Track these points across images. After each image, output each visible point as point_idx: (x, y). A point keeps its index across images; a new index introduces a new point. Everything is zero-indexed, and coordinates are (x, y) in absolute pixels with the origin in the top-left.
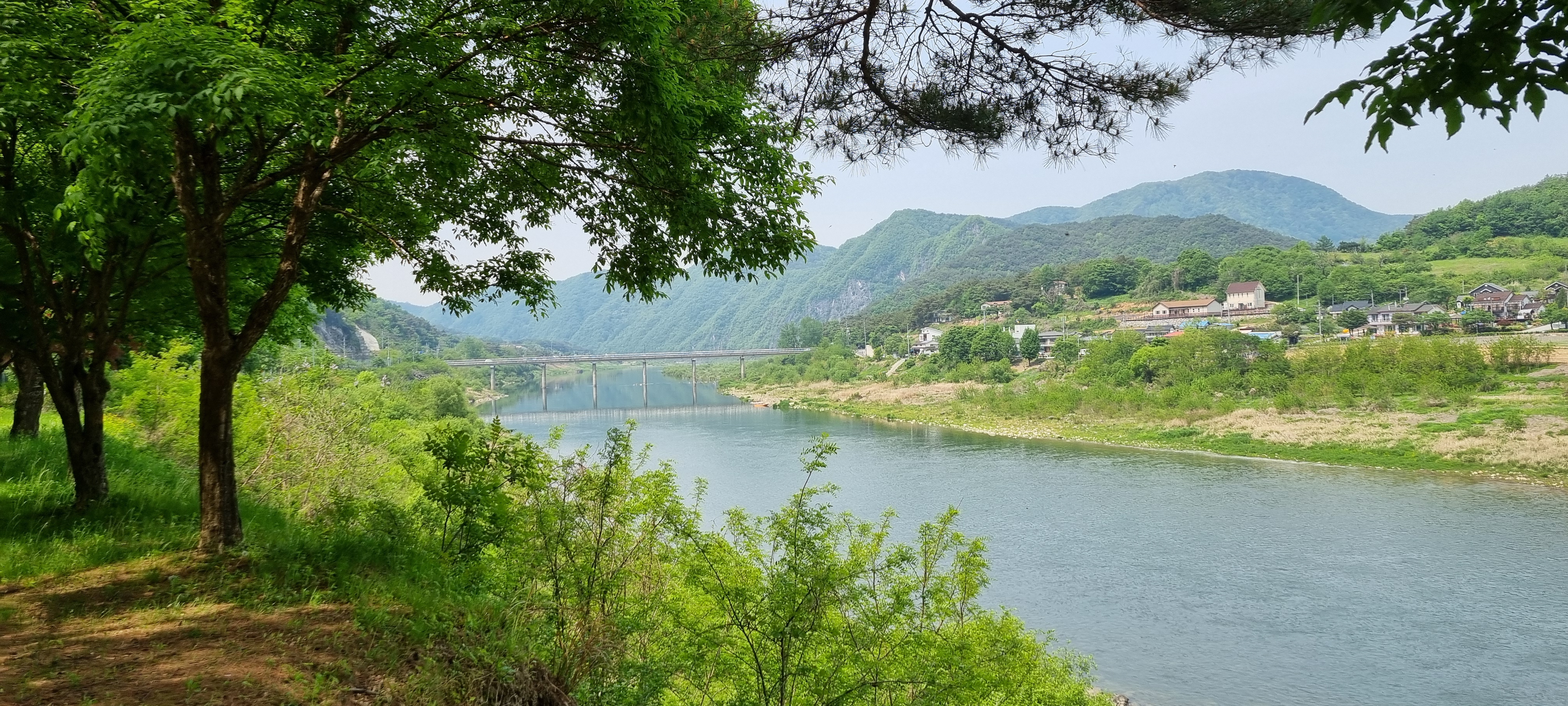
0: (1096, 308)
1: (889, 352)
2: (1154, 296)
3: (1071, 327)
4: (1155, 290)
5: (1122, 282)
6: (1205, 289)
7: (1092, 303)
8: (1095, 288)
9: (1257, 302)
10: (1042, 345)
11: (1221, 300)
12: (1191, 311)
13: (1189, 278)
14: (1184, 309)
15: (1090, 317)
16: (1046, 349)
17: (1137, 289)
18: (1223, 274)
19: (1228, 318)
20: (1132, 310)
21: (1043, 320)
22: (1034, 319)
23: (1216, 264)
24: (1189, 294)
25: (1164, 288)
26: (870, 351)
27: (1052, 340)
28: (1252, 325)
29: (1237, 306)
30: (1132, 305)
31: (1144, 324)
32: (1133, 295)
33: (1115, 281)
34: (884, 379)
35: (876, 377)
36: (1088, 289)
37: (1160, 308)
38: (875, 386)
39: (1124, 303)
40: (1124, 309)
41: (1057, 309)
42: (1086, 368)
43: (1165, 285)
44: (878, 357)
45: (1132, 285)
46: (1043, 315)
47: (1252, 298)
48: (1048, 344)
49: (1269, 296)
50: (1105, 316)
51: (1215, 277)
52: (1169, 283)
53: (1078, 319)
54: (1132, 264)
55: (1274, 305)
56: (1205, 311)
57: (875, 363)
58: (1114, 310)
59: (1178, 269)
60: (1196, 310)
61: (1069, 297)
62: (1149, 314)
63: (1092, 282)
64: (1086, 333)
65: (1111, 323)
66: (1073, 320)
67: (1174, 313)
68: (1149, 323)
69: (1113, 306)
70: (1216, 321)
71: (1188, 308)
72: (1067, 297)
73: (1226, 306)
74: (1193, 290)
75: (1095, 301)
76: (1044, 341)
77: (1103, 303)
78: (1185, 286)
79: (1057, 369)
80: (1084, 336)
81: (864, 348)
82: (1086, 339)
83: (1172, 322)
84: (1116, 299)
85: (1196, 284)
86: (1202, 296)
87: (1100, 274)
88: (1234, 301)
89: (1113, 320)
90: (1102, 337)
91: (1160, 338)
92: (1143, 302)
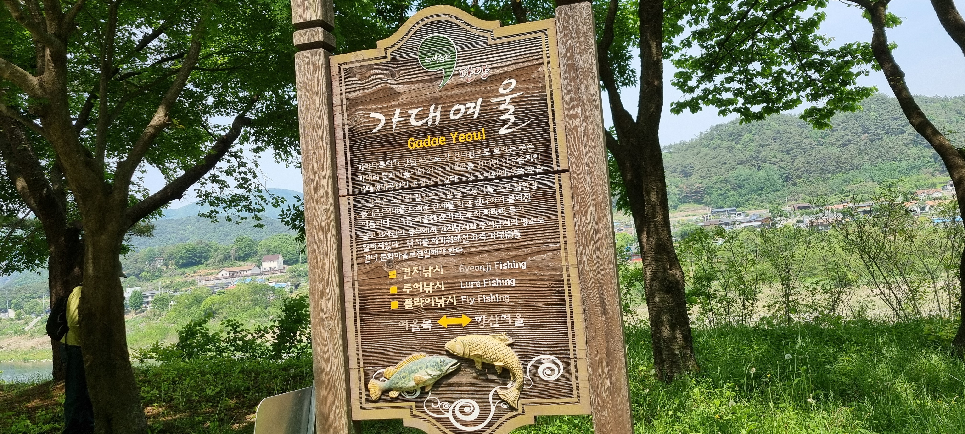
0: (183, 274)
1: (28, 313)
2: (221, 265)
3: (167, 287)
4: (221, 261)
5: (200, 257)
6: (250, 260)
7: (181, 271)
8: (183, 261)
9: (279, 266)
10: (145, 300)
11: (259, 266)
12: (242, 273)
13: (241, 254)
14: (238, 272)
15: (179, 280)
16: (148, 302)
17: (210, 261)
18: (260, 250)
19: (263, 276)
20: (207, 274)
21: (147, 284)
22: (141, 283)
23: (257, 245)
24: (241, 263)
25: (226, 259)
26: (11, 313)
27: (152, 296)
28: (276, 280)
29: (268, 269)
30: (207, 271)
31: (213, 283)
32: (207, 265)
33: (196, 256)
34: (23, 332)
35: (16, 332)
36: (178, 262)
37: (224, 272)
38: (15, 339)
39: (202, 270)
40: (201, 274)
41: (157, 276)
42: (173, 312)
43: (227, 258)
44: (19, 317)
45: (207, 259)
46: (147, 280)
47: (276, 264)
48: (150, 299)
49: (286, 263)
50: (189, 279)
51: (256, 252)
52: (230, 257)
53: (171, 282)
54: (207, 245)
55: (288, 267)
56: (250, 272)
57: (16, 322)
58: (195, 274)
59: (234, 248)
60: (245, 273)
61: (166, 267)
62: (217, 276)
63: (181, 258)
64: (176, 290)
65: (193, 283)
66: (168, 282)
67: (232, 275)
68: (217, 282)
69: (195, 272)
70: (256, 278)
71: (240, 271)
72: (164, 268)
73: (262, 269)
74: (244, 261)
75: (183, 269)
76: (147, 297)
77: (188, 270)
78: (239, 258)
79: (154, 315)
80: (174, 292)
81: (6, 311)
82: (175, 294)
83: (231, 280)
84: (196, 267)
85: (245, 257)
86: (249, 264)
87: (186, 252)
88: (266, 266)
89: (194, 281)
90: (186, 292)
91: (222, 290)
92: (213, 269)
